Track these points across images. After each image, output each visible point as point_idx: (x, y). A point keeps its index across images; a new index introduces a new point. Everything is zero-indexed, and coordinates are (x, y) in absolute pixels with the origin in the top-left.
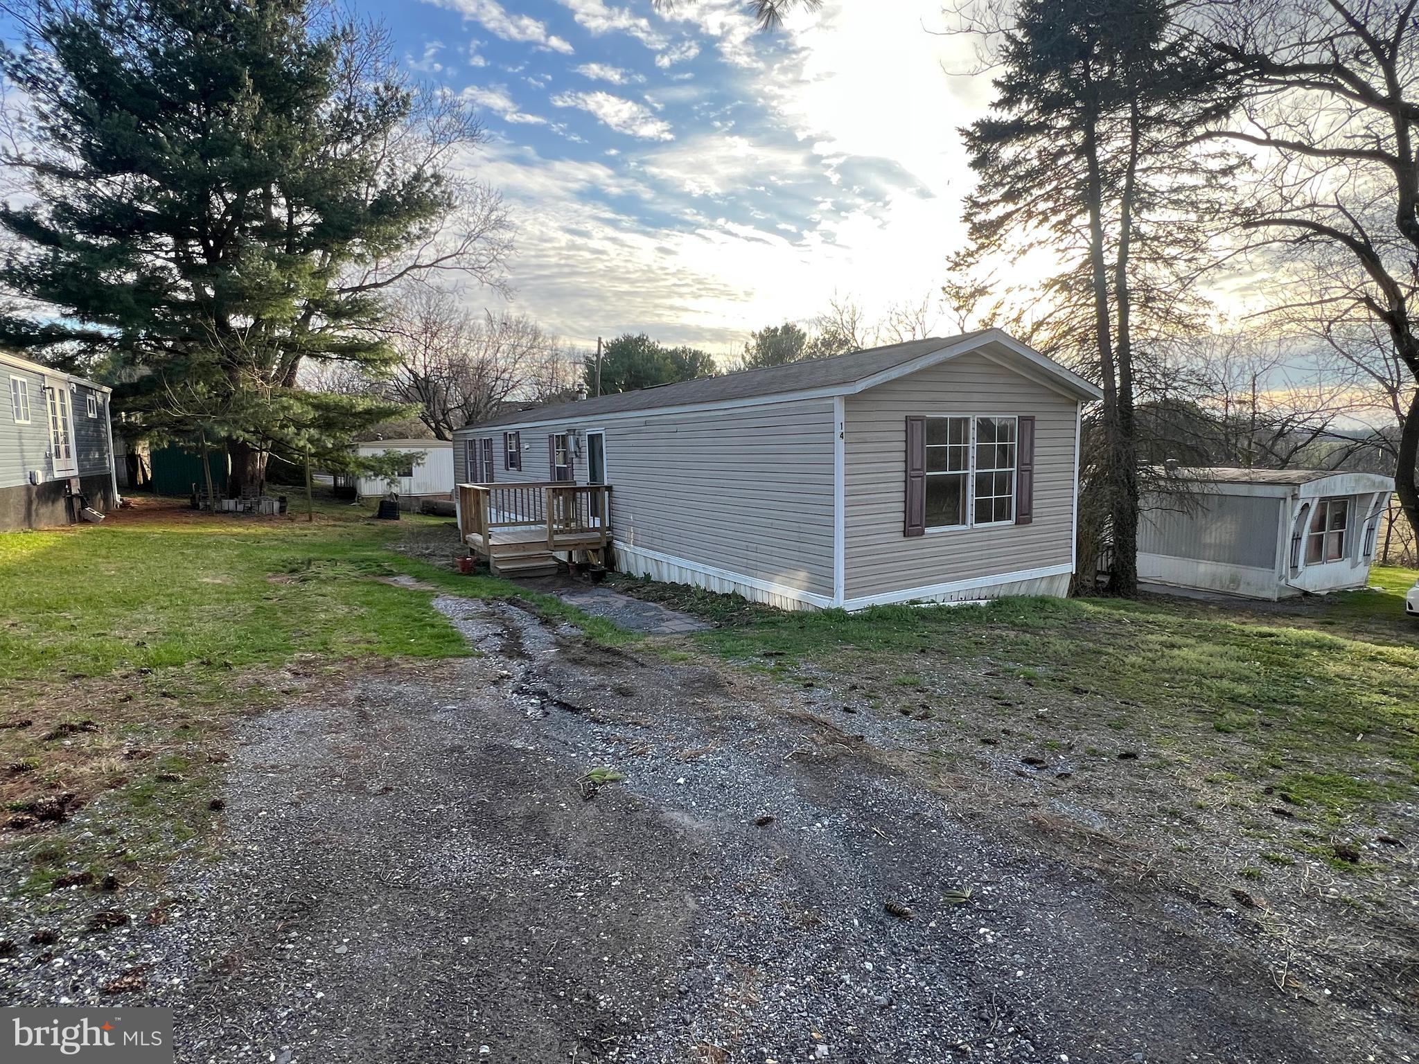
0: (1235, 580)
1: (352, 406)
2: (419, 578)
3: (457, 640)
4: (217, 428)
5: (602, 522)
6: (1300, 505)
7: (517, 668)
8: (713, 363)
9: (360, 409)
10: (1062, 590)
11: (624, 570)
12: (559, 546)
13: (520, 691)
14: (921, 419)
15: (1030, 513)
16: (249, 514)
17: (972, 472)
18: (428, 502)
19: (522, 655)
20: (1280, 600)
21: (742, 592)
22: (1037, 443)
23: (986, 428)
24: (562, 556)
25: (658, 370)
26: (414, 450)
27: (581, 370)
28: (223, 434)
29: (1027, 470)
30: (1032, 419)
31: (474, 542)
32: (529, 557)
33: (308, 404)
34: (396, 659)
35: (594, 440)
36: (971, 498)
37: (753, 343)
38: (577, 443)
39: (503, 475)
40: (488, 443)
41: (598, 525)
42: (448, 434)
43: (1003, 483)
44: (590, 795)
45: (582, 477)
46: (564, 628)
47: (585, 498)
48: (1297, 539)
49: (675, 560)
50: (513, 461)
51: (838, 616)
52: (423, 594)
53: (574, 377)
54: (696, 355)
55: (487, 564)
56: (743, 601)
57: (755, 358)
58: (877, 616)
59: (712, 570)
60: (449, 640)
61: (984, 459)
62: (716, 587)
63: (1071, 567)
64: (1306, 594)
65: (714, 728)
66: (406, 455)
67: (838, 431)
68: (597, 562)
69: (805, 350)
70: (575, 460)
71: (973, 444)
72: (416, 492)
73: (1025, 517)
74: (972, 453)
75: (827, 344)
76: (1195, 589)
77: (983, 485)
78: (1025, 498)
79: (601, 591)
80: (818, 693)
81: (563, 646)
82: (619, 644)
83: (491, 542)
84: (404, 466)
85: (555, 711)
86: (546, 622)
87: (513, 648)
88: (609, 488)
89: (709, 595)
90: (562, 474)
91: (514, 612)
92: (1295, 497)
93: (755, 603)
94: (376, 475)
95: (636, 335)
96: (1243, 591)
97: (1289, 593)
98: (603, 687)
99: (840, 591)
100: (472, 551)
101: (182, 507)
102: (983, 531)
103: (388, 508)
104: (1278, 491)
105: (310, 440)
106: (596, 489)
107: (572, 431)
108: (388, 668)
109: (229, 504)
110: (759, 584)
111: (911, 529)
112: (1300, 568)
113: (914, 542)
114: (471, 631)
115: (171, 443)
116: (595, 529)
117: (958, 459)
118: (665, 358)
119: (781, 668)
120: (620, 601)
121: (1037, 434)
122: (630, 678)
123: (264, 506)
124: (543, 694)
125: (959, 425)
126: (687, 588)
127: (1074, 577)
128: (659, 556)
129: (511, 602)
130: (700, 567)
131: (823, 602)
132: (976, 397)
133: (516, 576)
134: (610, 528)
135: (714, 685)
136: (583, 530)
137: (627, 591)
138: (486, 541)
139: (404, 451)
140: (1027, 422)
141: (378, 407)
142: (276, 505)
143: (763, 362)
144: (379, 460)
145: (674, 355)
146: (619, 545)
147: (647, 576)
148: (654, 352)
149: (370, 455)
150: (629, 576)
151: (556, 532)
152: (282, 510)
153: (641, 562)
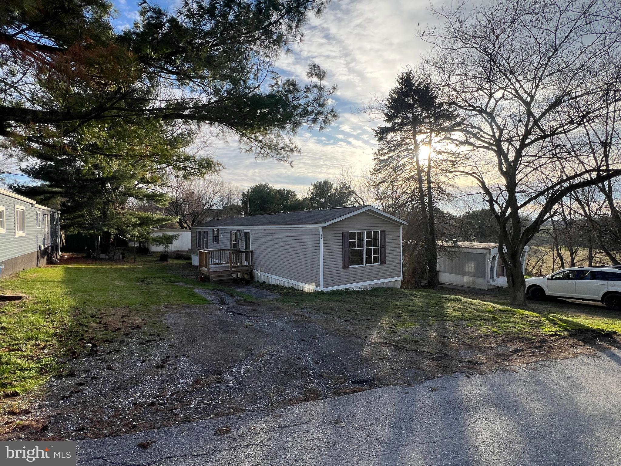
0: (474, 283)
1: (153, 218)
2: (186, 283)
3: (206, 300)
4: (103, 228)
5: (249, 263)
6: (492, 256)
7: (225, 307)
8: (295, 195)
9: (156, 219)
10: (399, 285)
11: (256, 280)
12: (234, 272)
13: (227, 312)
14: (347, 233)
15: (385, 261)
16: (110, 260)
17: (365, 248)
18: (179, 254)
19: (225, 304)
20: (488, 290)
21: (295, 287)
22: (386, 239)
23: (369, 235)
24: (234, 275)
25: (273, 198)
26: (175, 233)
27: (241, 196)
28: (106, 230)
29: (383, 247)
30: (385, 231)
31: (204, 270)
32: (223, 276)
33: (137, 217)
34: (191, 304)
35: (247, 235)
36: (365, 256)
37: (312, 187)
38: (240, 235)
39: (213, 246)
40: (206, 233)
41: (247, 264)
42: (185, 225)
43: (376, 252)
44: (247, 327)
45: (242, 247)
46: (237, 297)
47: (243, 255)
48: (492, 268)
49: (274, 277)
50: (216, 240)
51: (321, 293)
52: (190, 288)
53: (238, 201)
54: (288, 192)
55: (208, 278)
56: (295, 289)
57: (312, 193)
58: (333, 293)
59: (285, 280)
60: (202, 300)
61: (369, 243)
62: (286, 285)
63: (401, 278)
64: (498, 287)
65: (276, 317)
66: (172, 236)
67: (321, 237)
68: (246, 277)
69: (333, 191)
70: (240, 241)
71: (365, 240)
72: (173, 250)
73: (383, 262)
74: (365, 243)
75: (341, 189)
76: (462, 286)
77: (369, 252)
78: (383, 256)
79: (248, 287)
80: (305, 310)
81: (237, 302)
82: (253, 301)
83: (210, 271)
84: (170, 240)
85: (236, 315)
86: (231, 295)
87: (222, 302)
88: (252, 251)
89: (284, 288)
90: (235, 246)
91: (221, 293)
92: (490, 253)
93: (299, 290)
94: (160, 244)
95: (264, 184)
96: (477, 287)
97: (491, 287)
98: (249, 309)
99: (322, 285)
100: (203, 274)
101: (83, 257)
102: (369, 266)
103: (164, 257)
104: (485, 251)
105: (138, 232)
106: (247, 252)
107: (239, 231)
108: (189, 307)
109: (103, 256)
110: (301, 284)
111: (345, 266)
112: (495, 278)
113: (346, 270)
114: (210, 298)
115: (79, 231)
116: (246, 266)
117: (360, 245)
118: (276, 193)
119: (298, 305)
120: (254, 290)
121: (386, 236)
122: (256, 308)
123: (116, 257)
124: (233, 312)
125: (360, 235)
126: (277, 286)
127: (402, 281)
128: (268, 275)
129: (220, 290)
130: (281, 279)
131: (318, 289)
132: (365, 225)
133: (219, 282)
134: (252, 266)
135: (278, 308)
136: (242, 266)
137: (257, 287)
138: (208, 270)
139: (171, 234)
140: (383, 232)
141: (162, 218)
142: (121, 256)
143: (316, 195)
144: (161, 238)
145: (280, 192)
146: (255, 271)
147: (264, 282)
148: (271, 190)
149: (157, 236)
150: (258, 282)
151: (233, 267)
152: (123, 258)
153: (262, 277)
